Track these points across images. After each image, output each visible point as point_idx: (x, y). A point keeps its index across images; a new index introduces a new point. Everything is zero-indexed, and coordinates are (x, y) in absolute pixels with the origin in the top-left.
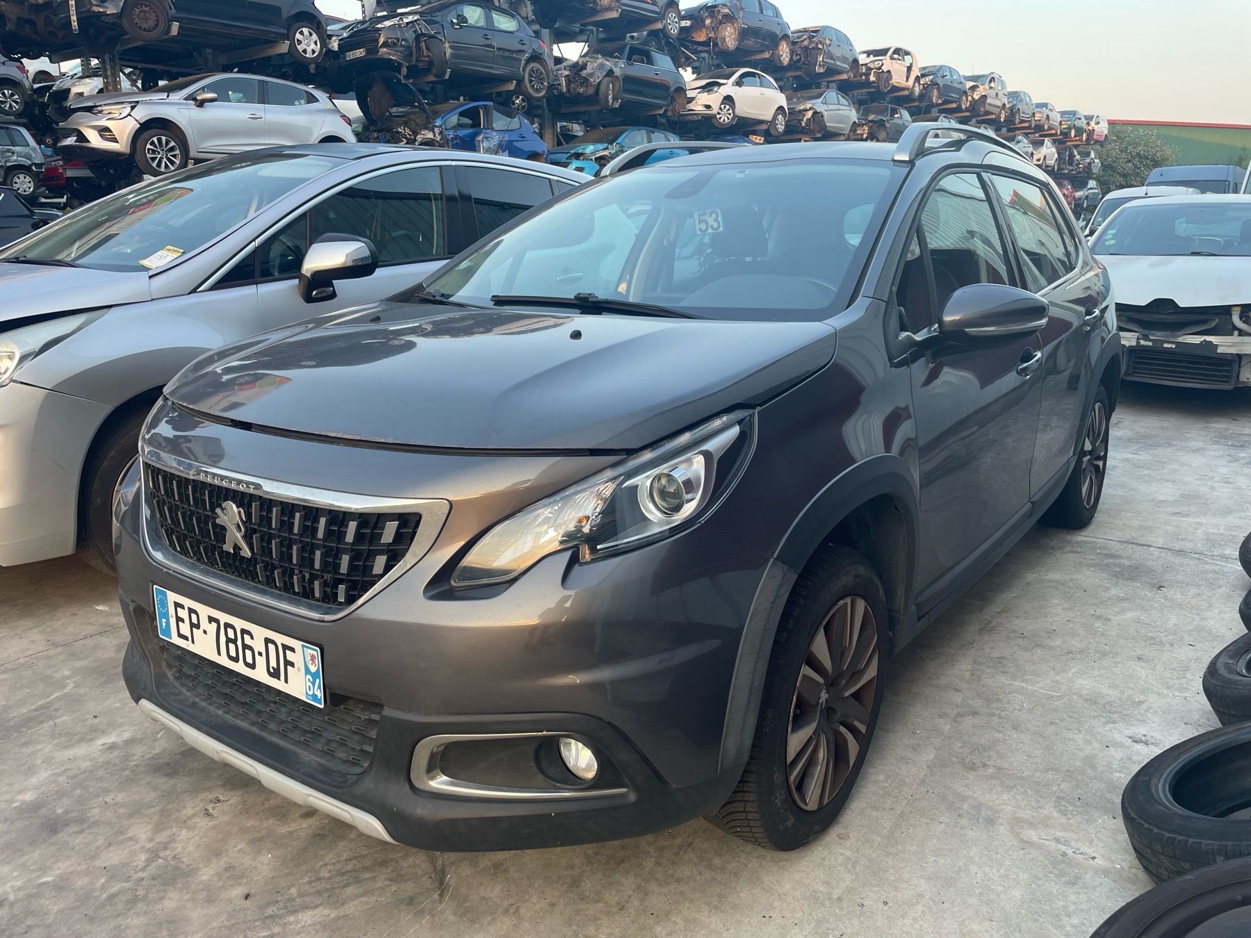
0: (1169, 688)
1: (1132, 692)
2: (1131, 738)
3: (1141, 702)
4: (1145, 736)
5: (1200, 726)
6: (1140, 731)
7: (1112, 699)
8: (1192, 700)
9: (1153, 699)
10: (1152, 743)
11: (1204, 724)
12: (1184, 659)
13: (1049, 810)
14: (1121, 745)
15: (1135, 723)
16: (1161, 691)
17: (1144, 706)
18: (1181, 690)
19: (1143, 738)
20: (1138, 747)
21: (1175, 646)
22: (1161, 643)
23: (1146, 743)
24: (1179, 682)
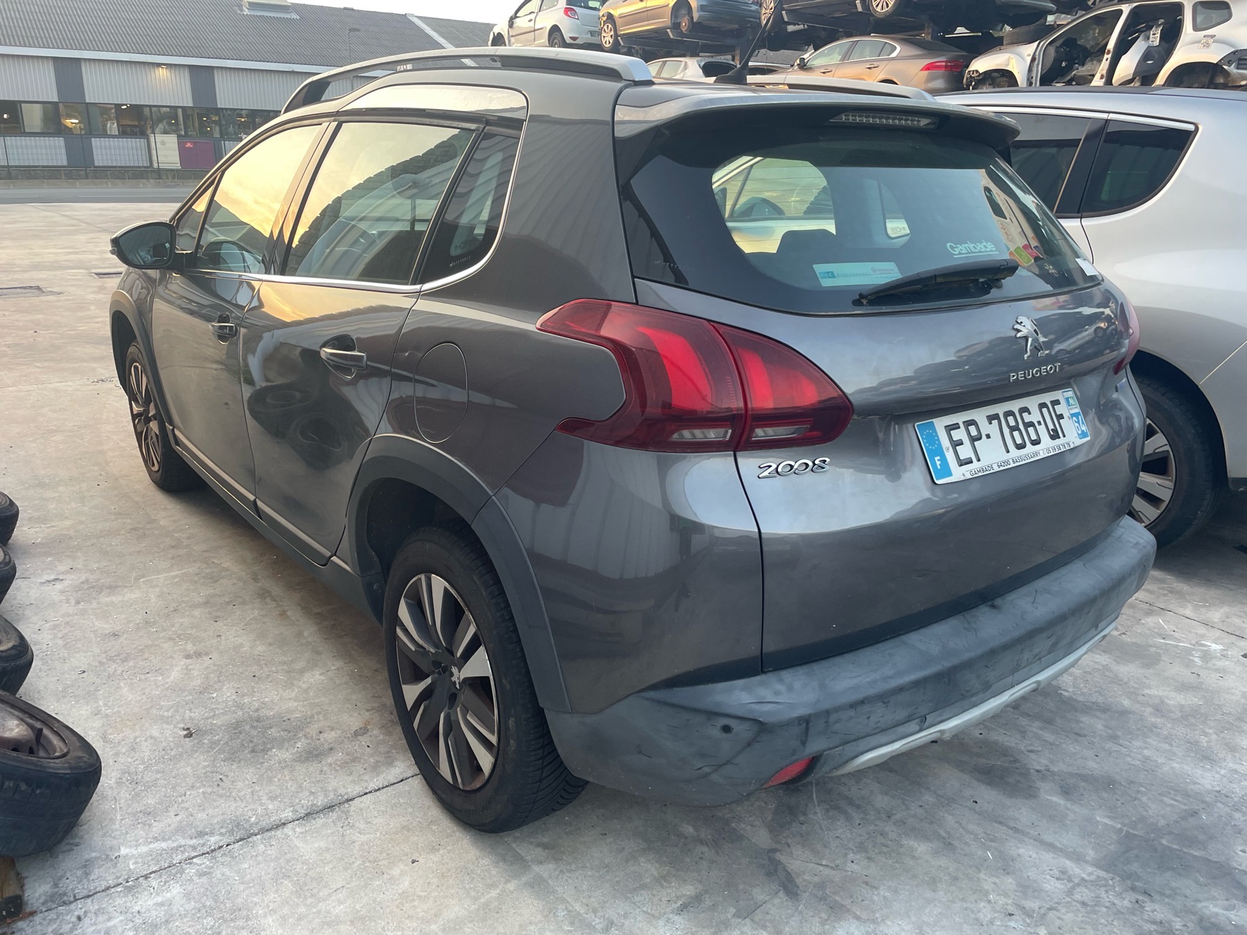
0: (67, 623)
1: (92, 607)
2: (62, 580)
3: (78, 603)
4: (54, 585)
5: (20, 607)
6: (59, 586)
7: (101, 595)
8: (40, 623)
9: (71, 610)
10: (45, 583)
11: (18, 610)
12: (77, 655)
13: (72, 533)
14: (65, 573)
15: (67, 589)
16: (71, 618)
17: (73, 602)
18: (55, 627)
19: (53, 583)
20: (52, 577)
21: (97, 664)
22: (111, 659)
23: (49, 581)
24: (64, 632)
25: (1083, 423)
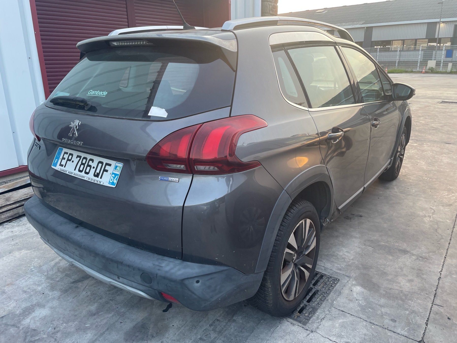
25: (116, 179)
